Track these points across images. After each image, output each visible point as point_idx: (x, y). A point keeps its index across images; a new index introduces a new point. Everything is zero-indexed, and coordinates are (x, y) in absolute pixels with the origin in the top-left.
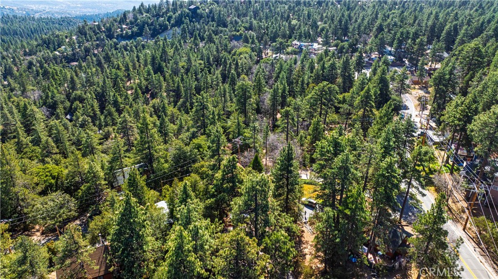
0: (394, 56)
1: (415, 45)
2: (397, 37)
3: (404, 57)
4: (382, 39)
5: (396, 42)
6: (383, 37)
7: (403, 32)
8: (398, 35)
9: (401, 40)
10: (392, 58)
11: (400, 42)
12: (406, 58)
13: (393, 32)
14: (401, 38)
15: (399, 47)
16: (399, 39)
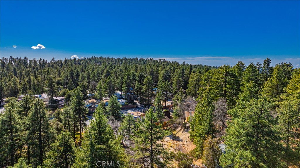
0: (126, 99)
1: (143, 85)
2: (124, 81)
3: (134, 99)
4: (110, 83)
5: (124, 85)
6: (111, 81)
7: (129, 75)
8: (125, 78)
9: (128, 83)
10: (123, 101)
11: (129, 85)
12: (137, 100)
13: (120, 77)
14: (128, 81)
15: (128, 91)
16: (126, 82)
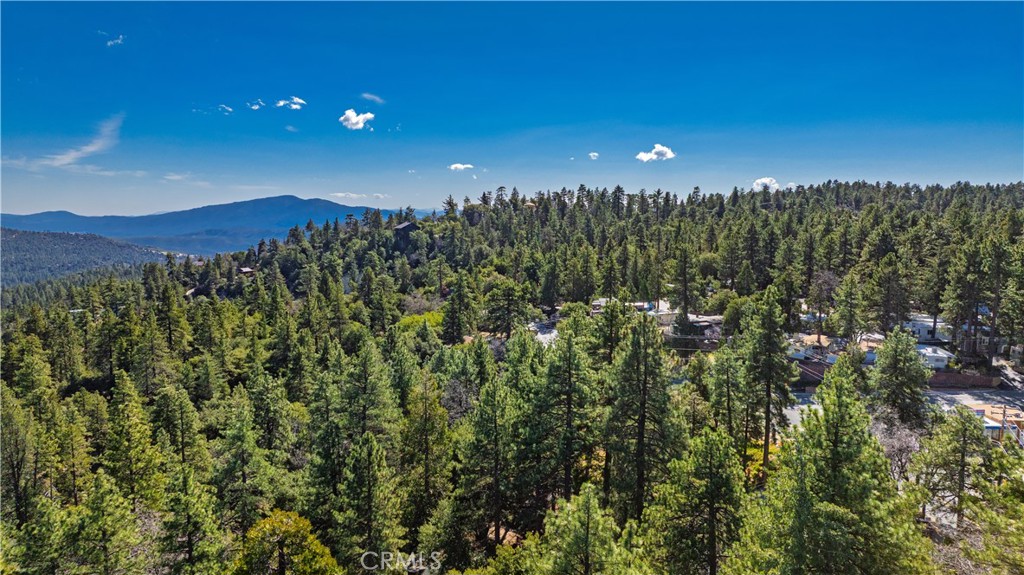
0: (953, 349)
2: (953, 274)
3: (994, 350)
4: (888, 280)
5: (949, 293)
6: (895, 272)
7: (977, 253)
8: (959, 265)
9: (971, 285)
10: (942, 353)
11: (970, 297)
12: (1006, 356)
13: (935, 261)
14: (970, 277)
15: (964, 315)
16: (960, 280)
